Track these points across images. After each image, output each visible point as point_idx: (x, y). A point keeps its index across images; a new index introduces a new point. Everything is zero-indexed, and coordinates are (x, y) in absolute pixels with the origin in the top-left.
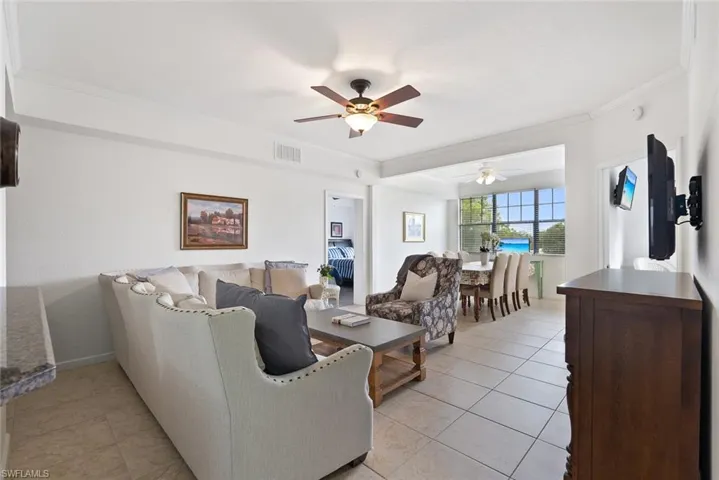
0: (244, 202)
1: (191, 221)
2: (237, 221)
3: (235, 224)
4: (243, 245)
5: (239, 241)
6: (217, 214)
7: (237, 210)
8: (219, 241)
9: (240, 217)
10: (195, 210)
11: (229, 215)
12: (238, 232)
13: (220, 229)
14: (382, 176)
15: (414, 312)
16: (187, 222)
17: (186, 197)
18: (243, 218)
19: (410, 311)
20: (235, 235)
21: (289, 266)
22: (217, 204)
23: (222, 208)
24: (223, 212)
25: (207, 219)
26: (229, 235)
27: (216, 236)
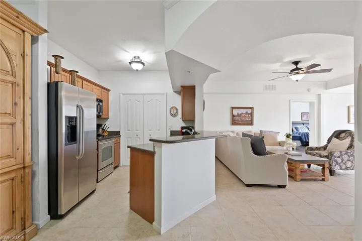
0: (252, 108)
1: (234, 116)
2: (250, 115)
3: (249, 117)
4: (252, 124)
5: (250, 122)
6: (242, 113)
7: (249, 111)
8: (243, 123)
9: (251, 114)
10: (235, 112)
11: (247, 113)
12: (250, 119)
13: (243, 118)
14: (326, 89)
15: (328, 155)
16: (233, 116)
17: (233, 108)
18: (252, 114)
19: (327, 154)
20: (249, 121)
21: (270, 132)
22: (242, 110)
23: (244, 111)
24: (244, 112)
25: (239, 115)
26: (246, 120)
27: (242, 121)
